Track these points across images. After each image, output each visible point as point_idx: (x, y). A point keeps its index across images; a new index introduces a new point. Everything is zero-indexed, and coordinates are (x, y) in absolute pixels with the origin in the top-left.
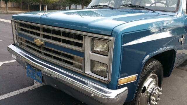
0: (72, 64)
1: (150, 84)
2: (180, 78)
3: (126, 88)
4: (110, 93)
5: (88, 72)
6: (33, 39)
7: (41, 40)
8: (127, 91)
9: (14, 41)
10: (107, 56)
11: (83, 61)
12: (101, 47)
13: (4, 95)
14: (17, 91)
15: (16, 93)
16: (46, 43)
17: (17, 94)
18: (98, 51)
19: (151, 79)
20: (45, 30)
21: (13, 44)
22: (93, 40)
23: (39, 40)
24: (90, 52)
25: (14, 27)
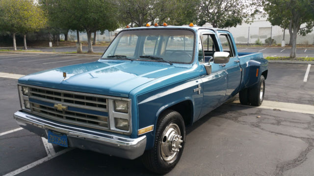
0: (97, 123)
1: (170, 133)
2: (216, 127)
3: (145, 136)
4: (133, 141)
5: (113, 128)
6: (53, 104)
7: (63, 105)
8: (146, 139)
9: (21, 107)
10: (127, 113)
11: (108, 120)
12: (122, 106)
13: (16, 171)
14: (30, 165)
15: (29, 166)
16: (69, 107)
17: (31, 167)
18: (120, 110)
19: (172, 129)
20: (66, 95)
21: (19, 111)
22: (114, 101)
23: (60, 105)
24: (113, 112)
25: (21, 92)
